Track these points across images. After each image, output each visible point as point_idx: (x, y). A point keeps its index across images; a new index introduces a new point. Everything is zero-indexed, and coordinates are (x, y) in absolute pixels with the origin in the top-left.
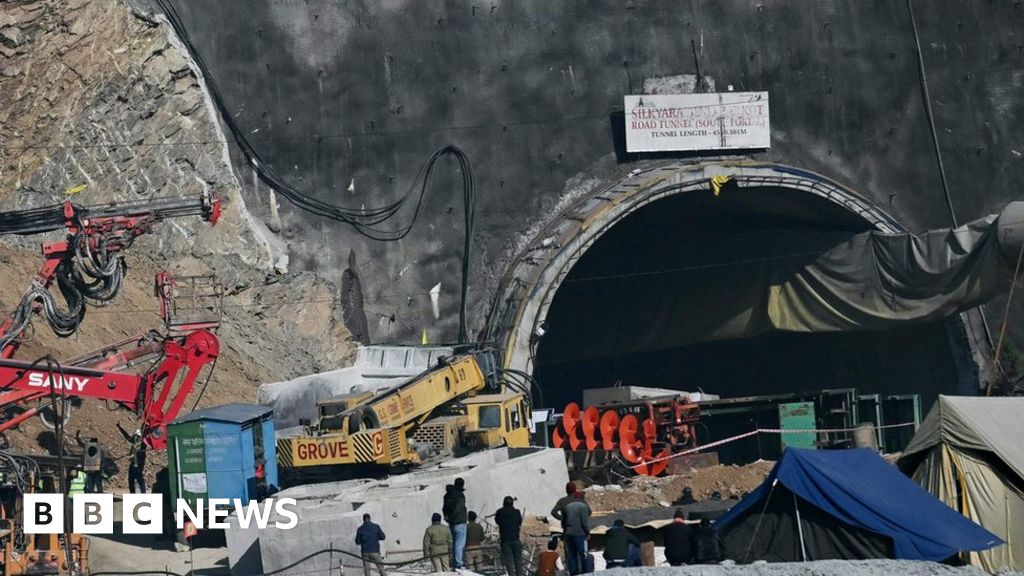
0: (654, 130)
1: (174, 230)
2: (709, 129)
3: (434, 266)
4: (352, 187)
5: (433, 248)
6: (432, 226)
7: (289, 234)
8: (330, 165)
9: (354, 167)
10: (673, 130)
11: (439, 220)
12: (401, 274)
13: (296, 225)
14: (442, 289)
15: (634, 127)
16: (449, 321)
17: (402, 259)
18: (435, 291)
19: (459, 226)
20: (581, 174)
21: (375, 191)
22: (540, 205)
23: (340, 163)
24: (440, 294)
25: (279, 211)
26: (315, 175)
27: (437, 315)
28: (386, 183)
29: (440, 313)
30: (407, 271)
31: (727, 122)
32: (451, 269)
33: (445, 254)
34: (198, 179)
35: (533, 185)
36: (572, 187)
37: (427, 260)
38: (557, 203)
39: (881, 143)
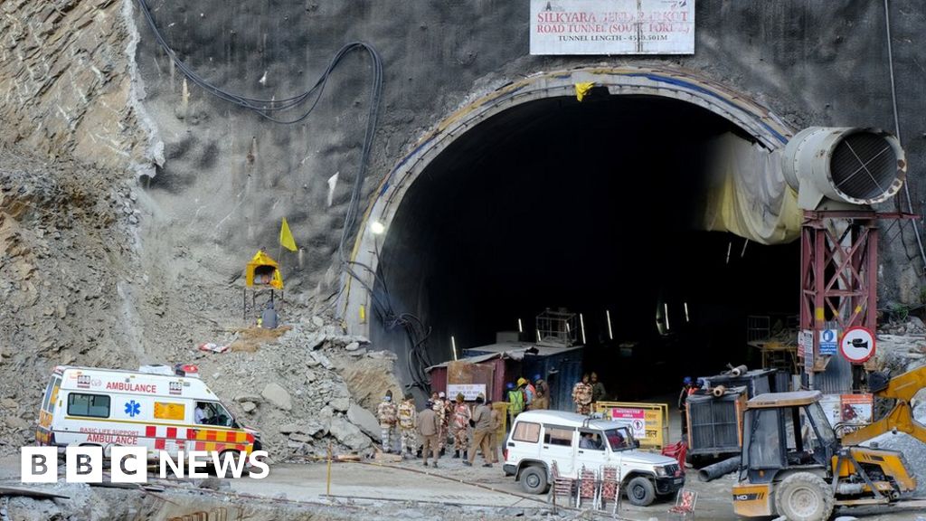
0: (563, 34)
1: (57, 114)
2: (625, 34)
3: (336, 157)
4: (264, 79)
5: (335, 139)
6: (338, 119)
7: (195, 121)
8: (243, 59)
9: (268, 60)
10: (584, 34)
11: (346, 113)
12: (303, 162)
13: (203, 113)
14: (339, 178)
15: (539, 29)
16: (340, 209)
17: (304, 149)
18: (333, 180)
19: (363, 119)
20: (491, 75)
21: (286, 83)
22: (444, 103)
23: (254, 57)
24: (338, 183)
25: (189, 99)
26: (229, 68)
27: (330, 203)
28: (297, 76)
29: (333, 201)
30: (309, 160)
31: (646, 28)
32: (351, 160)
33: (347, 146)
34: (94, 69)
35: (440, 83)
36: (479, 86)
37: (331, 150)
38: (461, 101)
39: (825, 52)
